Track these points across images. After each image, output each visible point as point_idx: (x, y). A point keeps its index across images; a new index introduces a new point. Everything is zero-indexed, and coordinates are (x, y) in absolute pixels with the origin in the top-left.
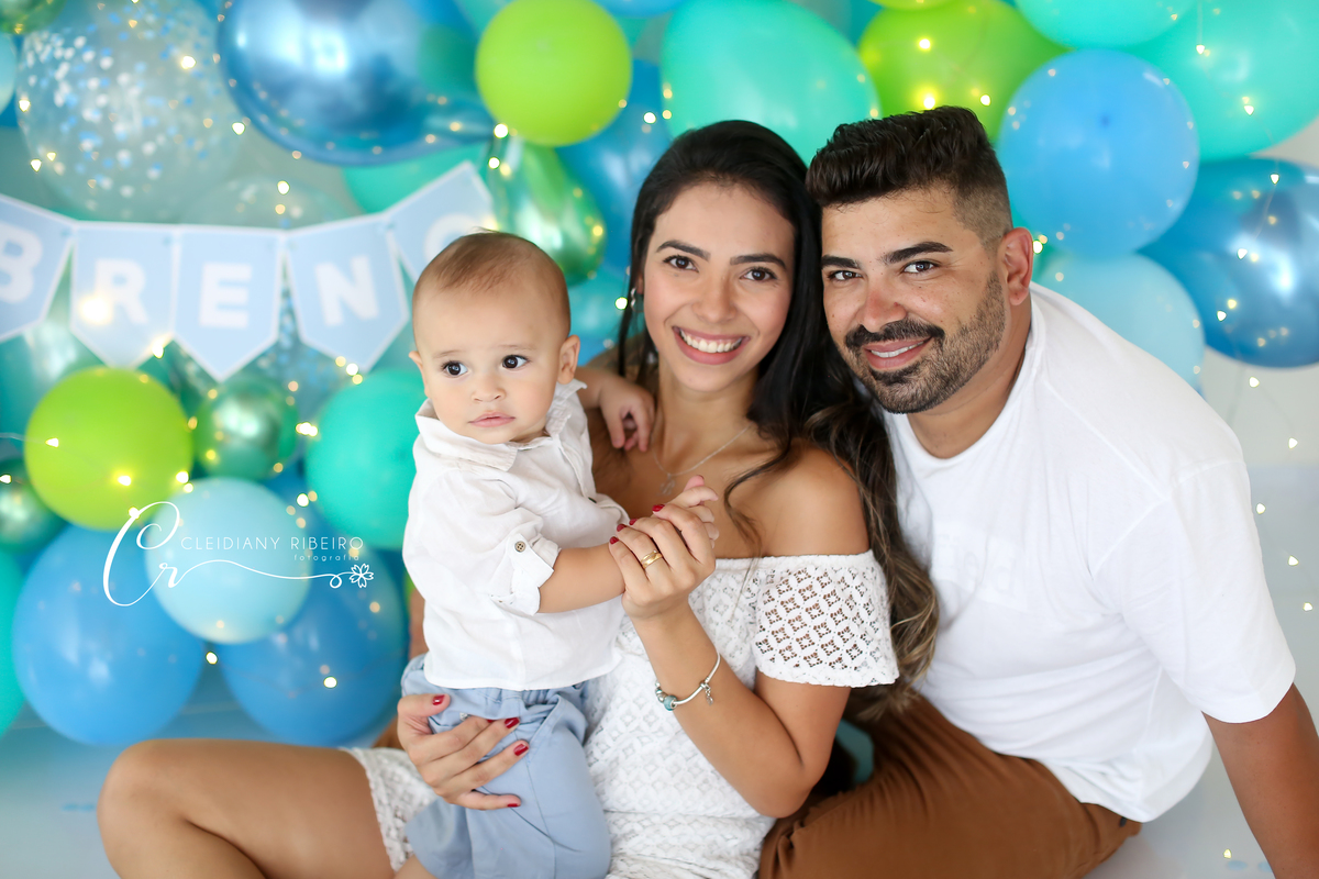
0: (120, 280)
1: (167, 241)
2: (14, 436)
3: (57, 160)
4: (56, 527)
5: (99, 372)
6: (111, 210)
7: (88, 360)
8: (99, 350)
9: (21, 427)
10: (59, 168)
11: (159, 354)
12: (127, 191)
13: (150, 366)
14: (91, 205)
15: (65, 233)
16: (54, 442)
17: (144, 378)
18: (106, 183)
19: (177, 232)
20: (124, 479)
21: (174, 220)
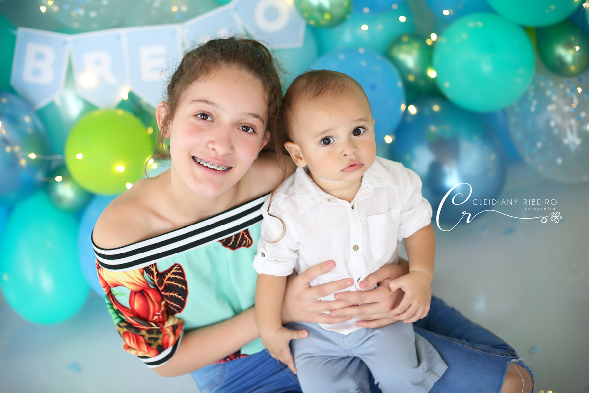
0: (98, 63)
1: (118, 38)
2: (59, 157)
3: (54, 4)
4: (88, 198)
5: (96, 113)
6: (86, 27)
7: (89, 107)
8: (94, 101)
9: (62, 151)
10: (56, 9)
11: (126, 97)
12: (93, 14)
13: (122, 105)
14: (76, 25)
15: (65, 43)
16: (80, 156)
17: (120, 112)
18: (81, 12)
19: (123, 32)
20: (120, 168)
21: (120, 25)
